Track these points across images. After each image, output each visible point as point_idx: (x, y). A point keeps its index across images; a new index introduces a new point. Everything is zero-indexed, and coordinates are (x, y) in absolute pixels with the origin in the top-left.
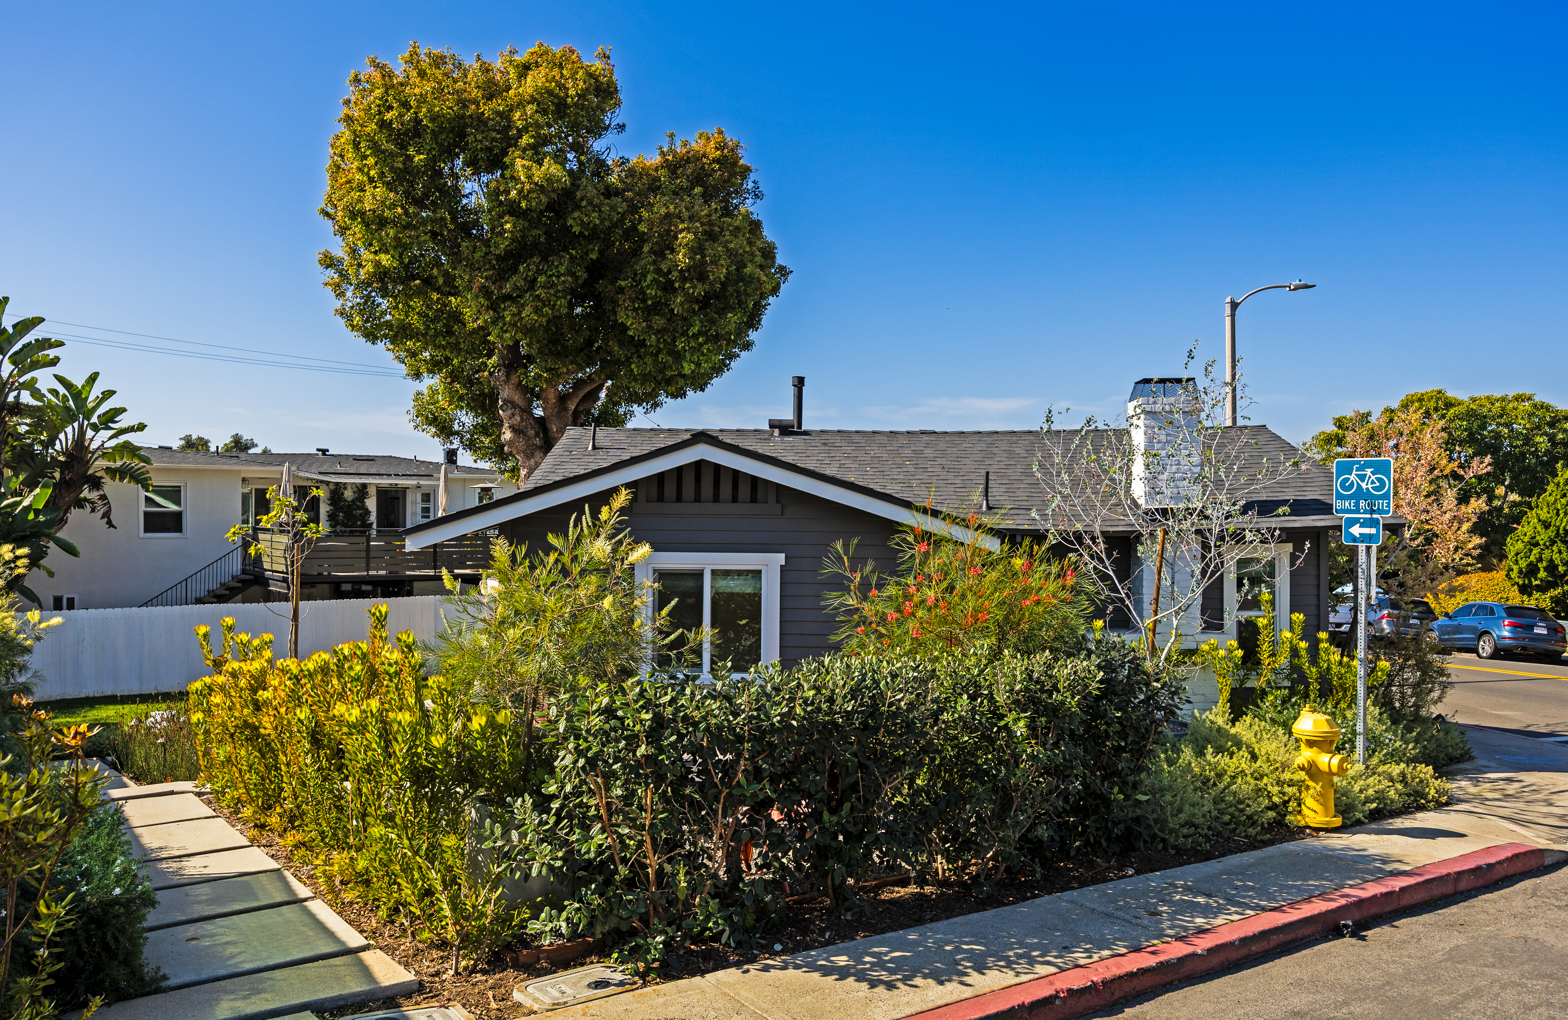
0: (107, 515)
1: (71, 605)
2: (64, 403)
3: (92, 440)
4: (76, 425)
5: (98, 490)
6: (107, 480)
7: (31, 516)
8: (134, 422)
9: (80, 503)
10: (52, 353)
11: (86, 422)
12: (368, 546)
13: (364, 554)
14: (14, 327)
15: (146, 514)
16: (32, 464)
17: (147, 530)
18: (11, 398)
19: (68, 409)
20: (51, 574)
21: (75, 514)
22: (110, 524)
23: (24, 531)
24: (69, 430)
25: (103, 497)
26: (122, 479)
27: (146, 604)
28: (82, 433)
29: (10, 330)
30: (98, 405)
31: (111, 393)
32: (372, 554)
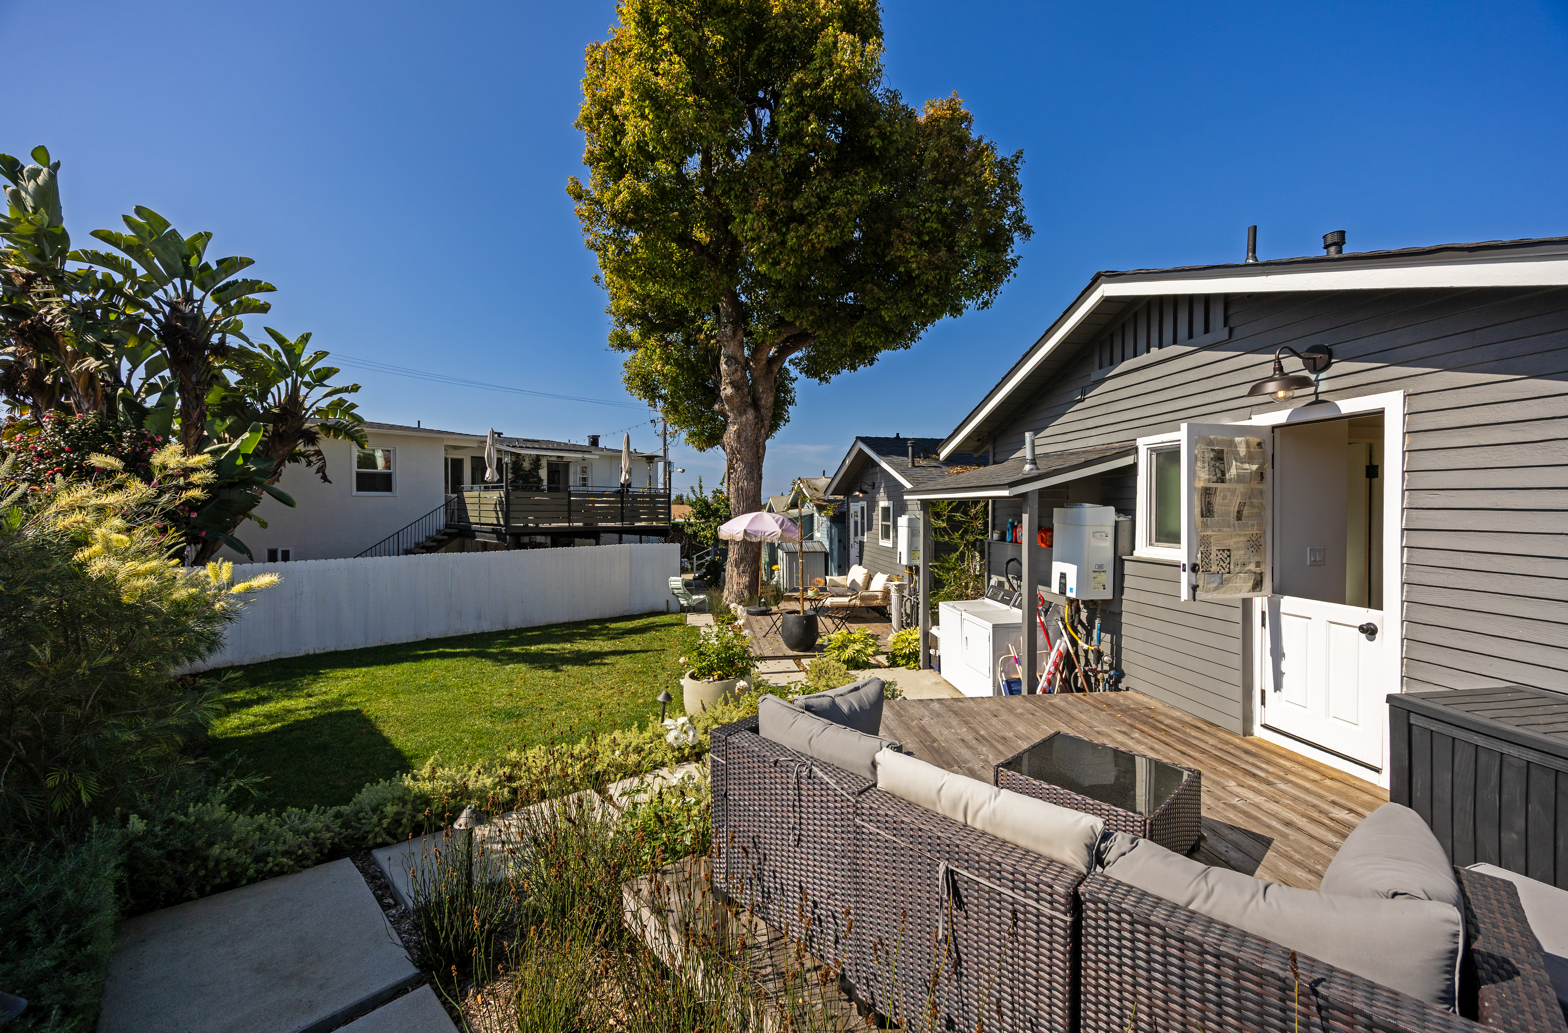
0: (321, 470)
1: (286, 557)
2: (276, 359)
3: (306, 397)
4: (289, 380)
5: (314, 444)
6: (321, 435)
7: (240, 461)
8: (349, 383)
9: (294, 458)
10: (260, 297)
11: (300, 379)
12: (570, 500)
13: (566, 508)
14: (219, 263)
15: (358, 474)
16: (242, 416)
17: (359, 489)
18: (215, 339)
19: (280, 365)
20: (264, 525)
21: (289, 468)
22: (325, 478)
23: (232, 478)
24: (282, 385)
25: (318, 453)
26: (336, 436)
27: (360, 555)
28: (296, 389)
29: (214, 267)
30: (312, 363)
31: (325, 354)
32: (573, 508)
